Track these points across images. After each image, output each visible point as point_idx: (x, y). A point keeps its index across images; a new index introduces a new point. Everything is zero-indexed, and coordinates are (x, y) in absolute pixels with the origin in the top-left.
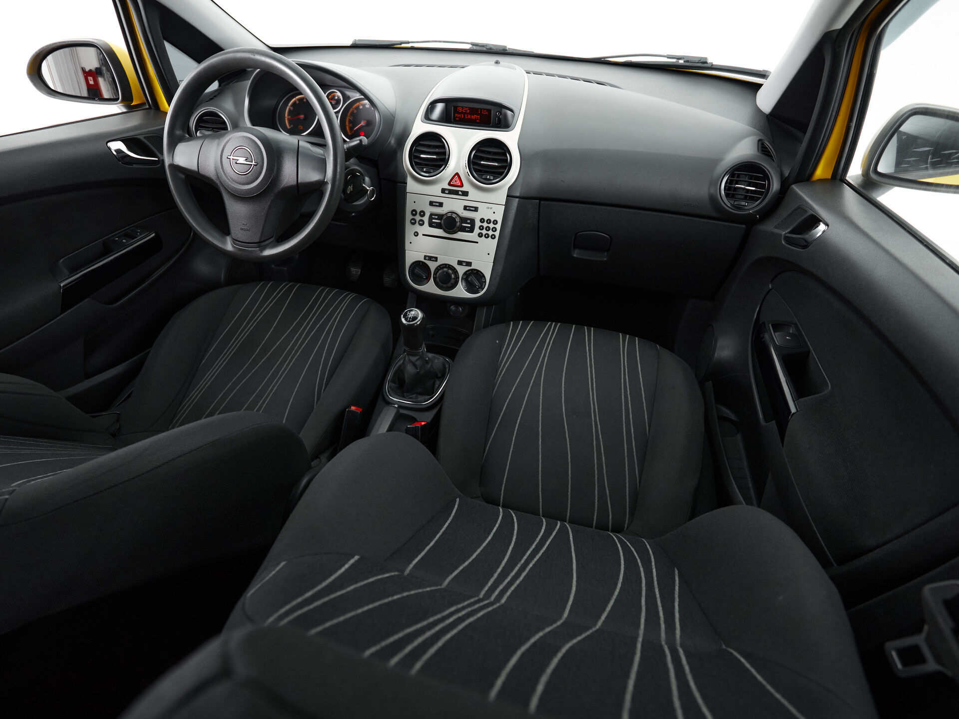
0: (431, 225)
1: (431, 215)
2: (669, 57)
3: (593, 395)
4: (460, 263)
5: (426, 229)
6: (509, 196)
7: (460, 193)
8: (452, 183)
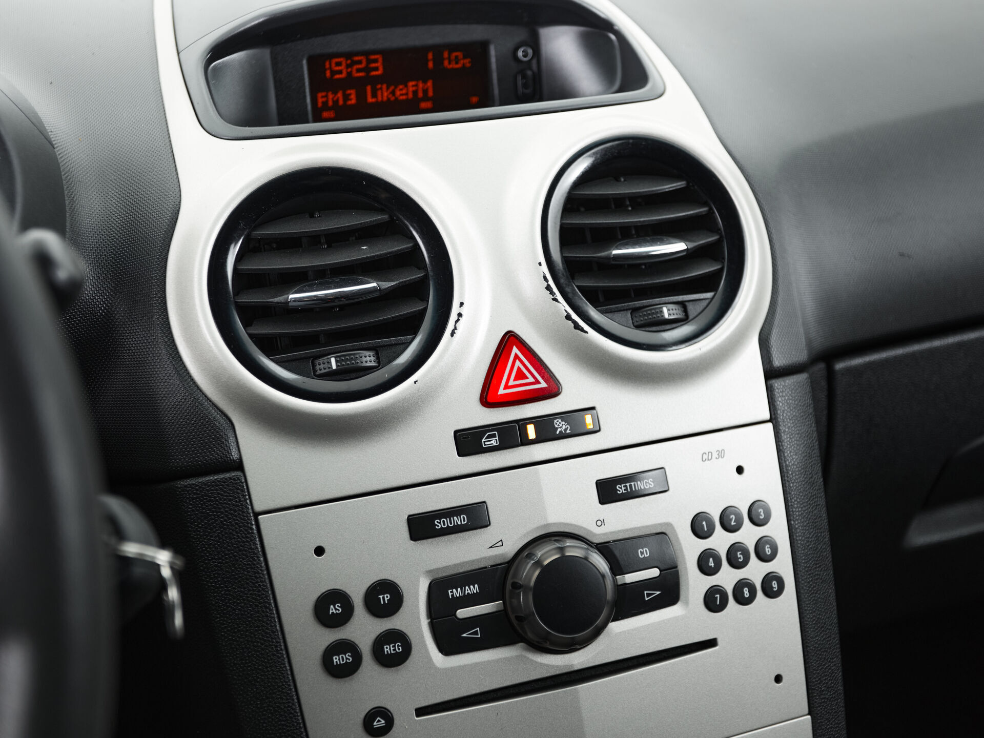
1: (438, 588)
5: (435, 670)
6: (771, 374)
7: (561, 426)
8: (501, 391)
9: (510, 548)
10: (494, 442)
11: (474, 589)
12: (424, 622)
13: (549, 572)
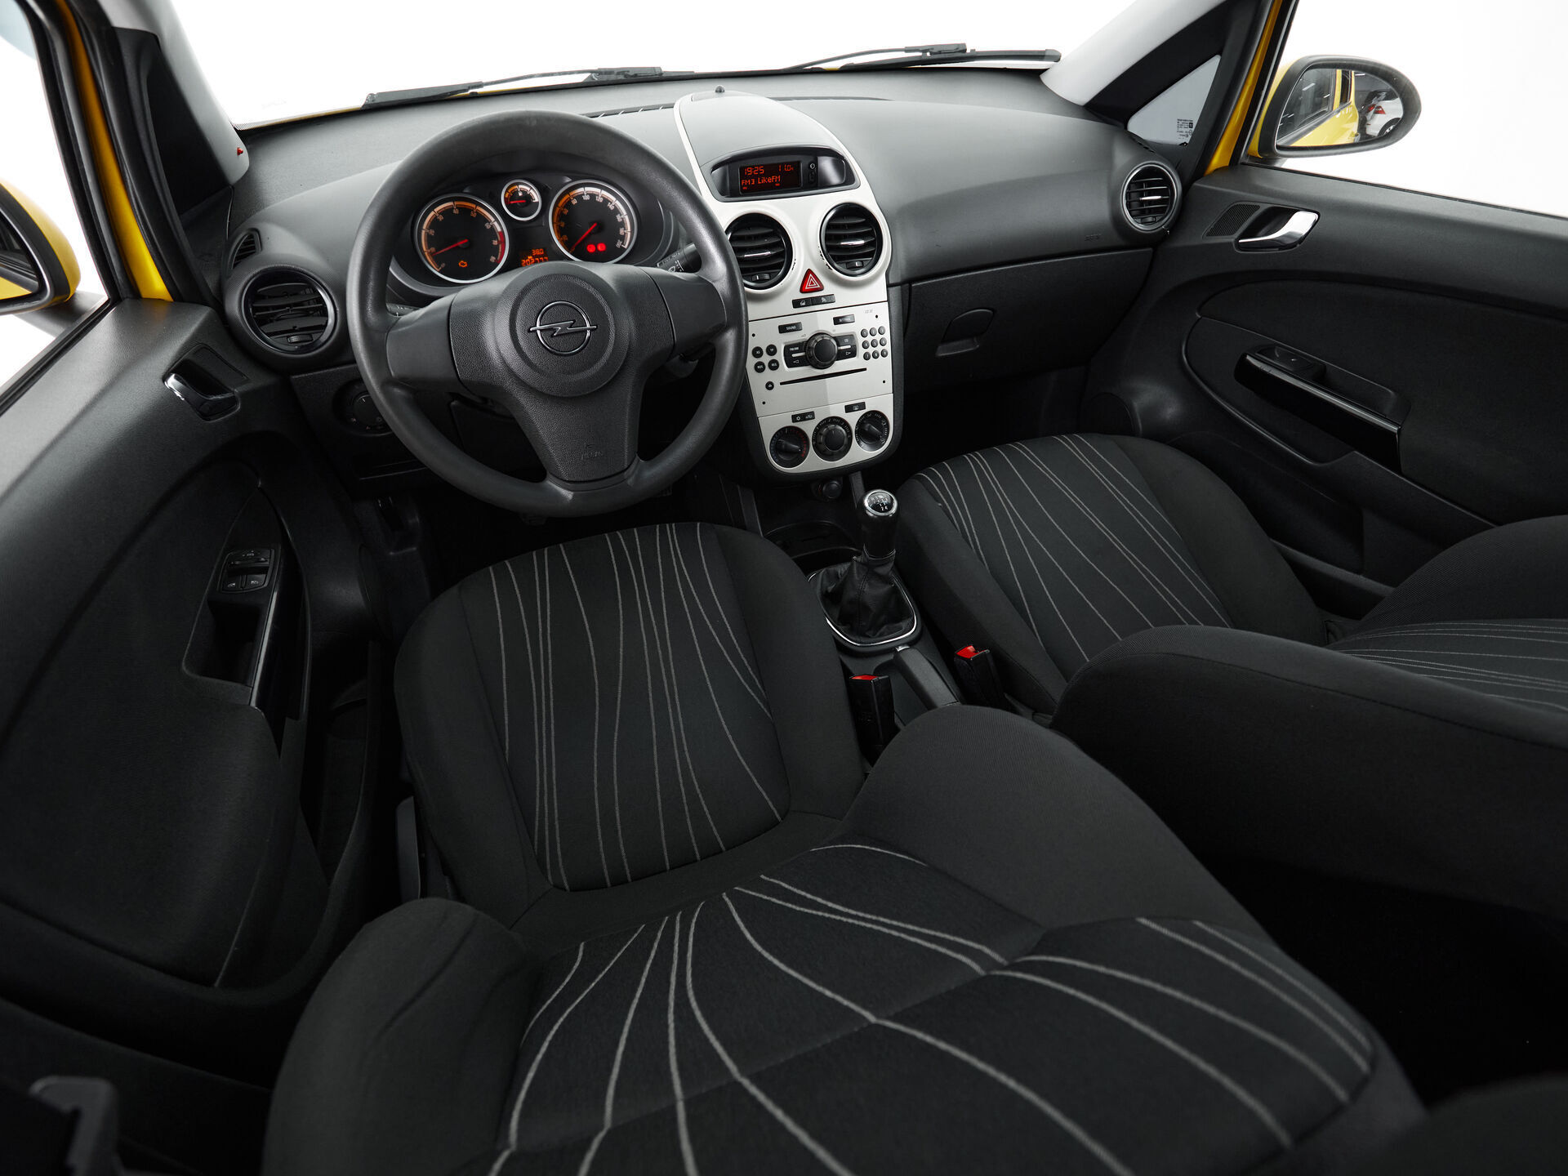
0: (791, 363)
1: (787, 348)
2: (907, 50)
3: (1096, 521)
4: (849, 409)
5: (786, 372)
6: (889, 286)
7: (824, 300)
8: (806, 288)
9: (807, 337)
10: (804, 304)
11: (797, 348)
12: (783, 358)
13: (819, 343)
